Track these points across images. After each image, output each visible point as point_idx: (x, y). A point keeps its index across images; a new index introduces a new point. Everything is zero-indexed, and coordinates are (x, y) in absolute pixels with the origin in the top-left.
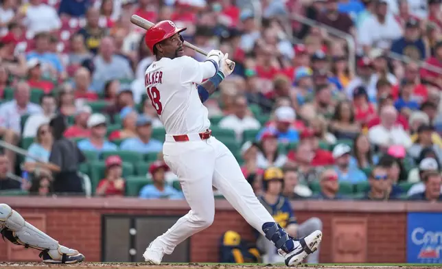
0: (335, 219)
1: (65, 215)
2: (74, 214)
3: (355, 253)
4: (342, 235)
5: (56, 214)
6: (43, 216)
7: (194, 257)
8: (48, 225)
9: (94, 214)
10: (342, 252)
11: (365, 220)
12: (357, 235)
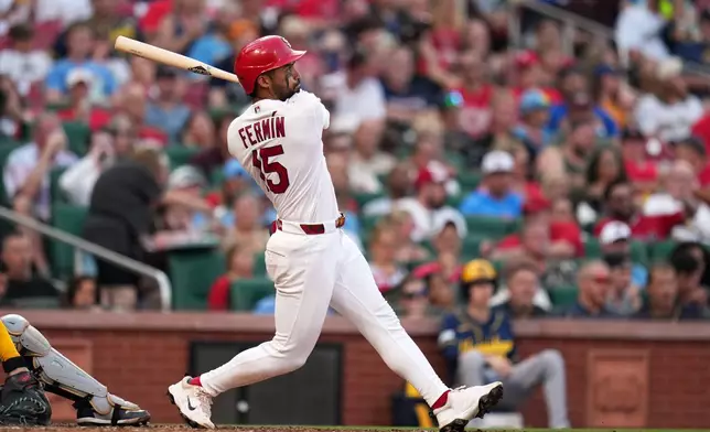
0: (593, 353)
1: (126, 342)
2: (142, 340)
3: (629, 411)
4: (607, 380)
5: (109, 340)
6: (87, 342)
7: (347, 416)
8: (97, 359)
9: (176, 341)
10: (605, 410)
11: (645, 352)
12: (632, 380)
